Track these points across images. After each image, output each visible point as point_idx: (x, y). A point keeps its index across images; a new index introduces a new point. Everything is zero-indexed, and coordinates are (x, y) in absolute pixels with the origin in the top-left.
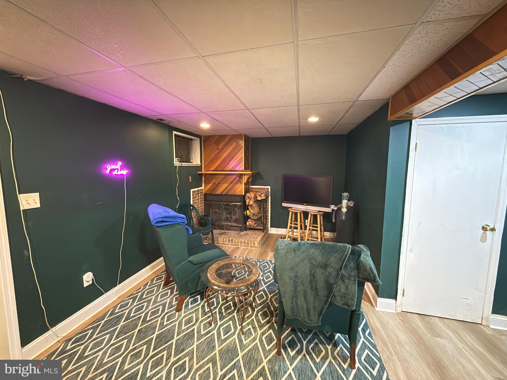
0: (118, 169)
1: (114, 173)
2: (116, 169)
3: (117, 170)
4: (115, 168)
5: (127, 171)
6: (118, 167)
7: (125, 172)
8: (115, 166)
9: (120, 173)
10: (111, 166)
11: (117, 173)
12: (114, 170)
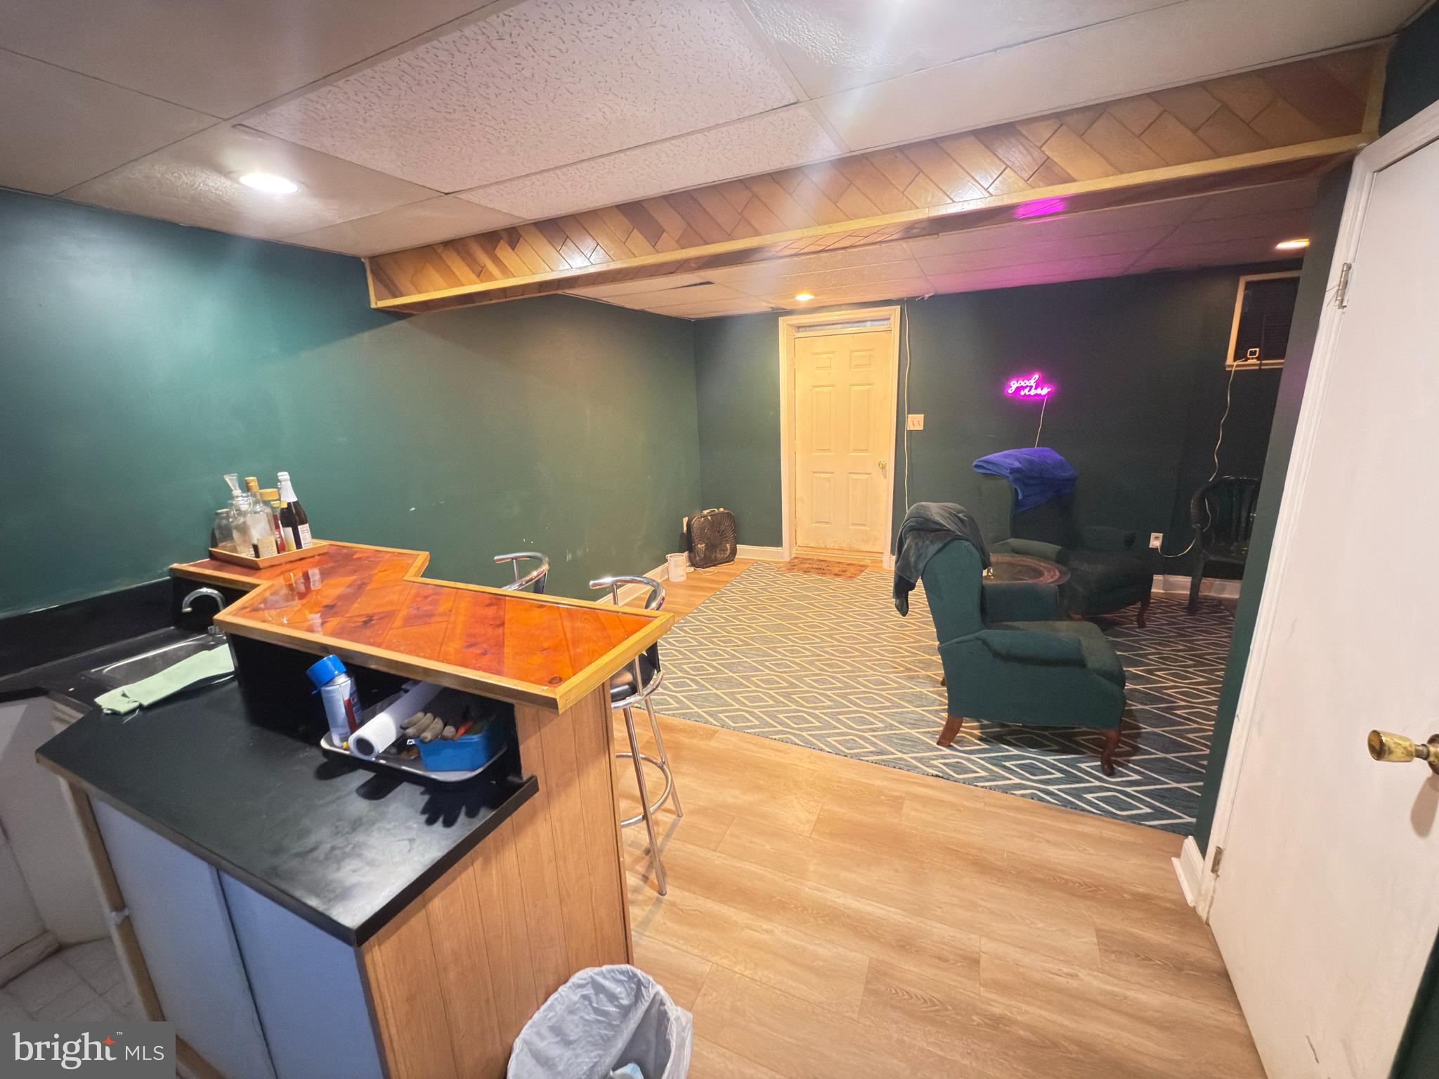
0: (1031, 387)
1: (1022, 393)
2: (1027, 386)
3: (1028, 388)
4: (1024, 385)
5: (1050, 390)
6: (1032, 382)
7: (1045, 391)
8: (1026, 381)
9: (1033, 392)
10: (1019, 382)
11: (1027, 393)
12: (1023, 388)
